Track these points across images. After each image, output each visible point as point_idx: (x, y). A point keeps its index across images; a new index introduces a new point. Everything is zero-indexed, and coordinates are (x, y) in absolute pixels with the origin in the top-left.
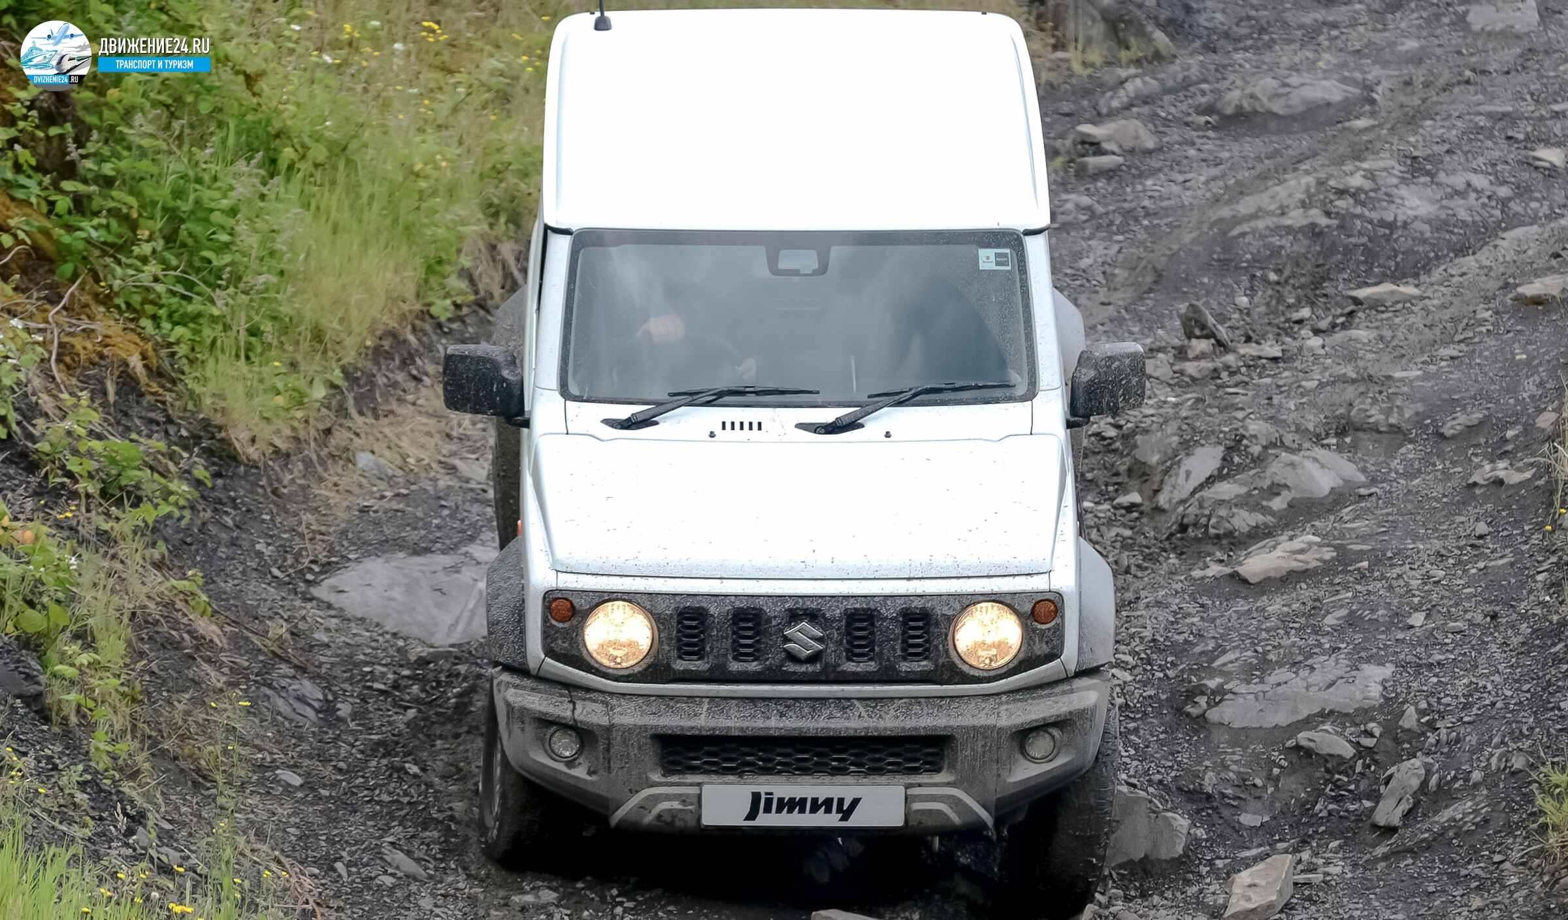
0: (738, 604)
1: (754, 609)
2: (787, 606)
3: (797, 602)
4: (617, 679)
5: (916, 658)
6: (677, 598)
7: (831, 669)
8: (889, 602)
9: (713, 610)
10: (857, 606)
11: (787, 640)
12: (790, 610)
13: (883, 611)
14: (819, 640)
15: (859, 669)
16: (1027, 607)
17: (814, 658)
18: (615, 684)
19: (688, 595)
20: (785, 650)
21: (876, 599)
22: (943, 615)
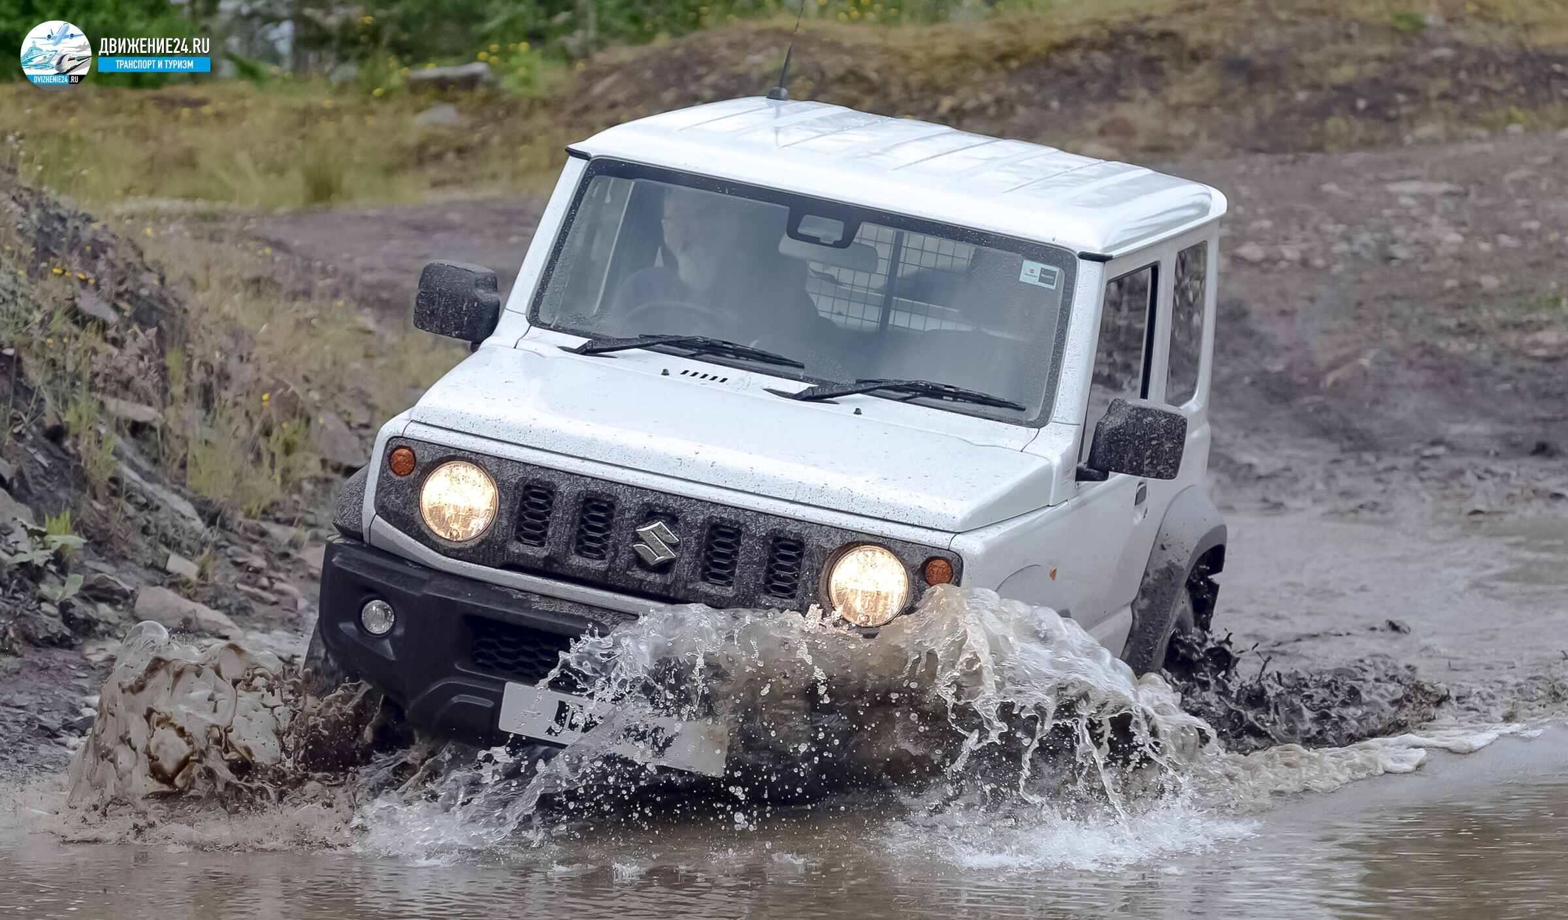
0: (592, 487)
1: (609, 496)
2: (646, 499)
3: (659, 498)
4: (446, 553)
5: (781, 594)
6: (528, 468)
7: (680, 585)
8: (761, 519)
9: (563, 487)
10: (725, 516)
11: (638, 539)
12: (648, 504)
13: (753, 527)
14: (674, 547)
15: (713, 592)
16: (919, 561)
17: (664, 568)
18: (444, 558)
19: (541, 467)
20: (634, 551)
21: (748, 513)
22: (818, 546)
